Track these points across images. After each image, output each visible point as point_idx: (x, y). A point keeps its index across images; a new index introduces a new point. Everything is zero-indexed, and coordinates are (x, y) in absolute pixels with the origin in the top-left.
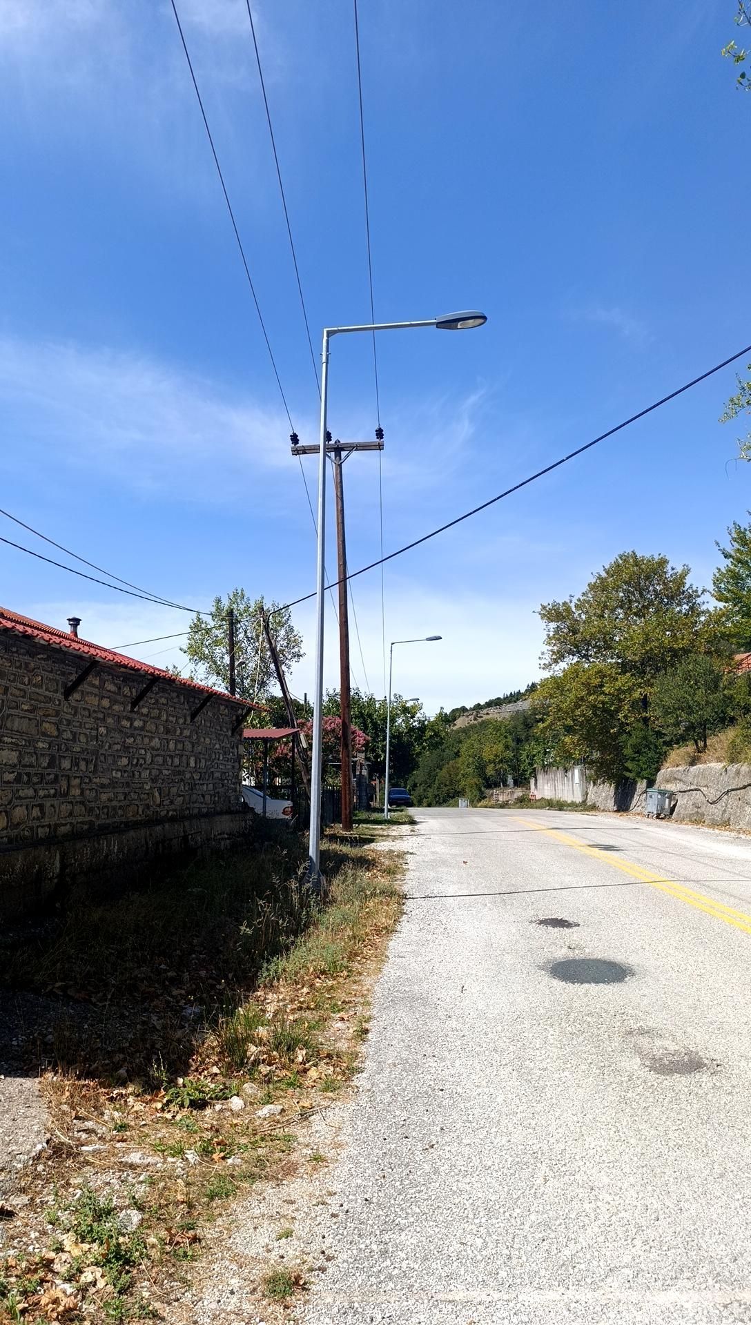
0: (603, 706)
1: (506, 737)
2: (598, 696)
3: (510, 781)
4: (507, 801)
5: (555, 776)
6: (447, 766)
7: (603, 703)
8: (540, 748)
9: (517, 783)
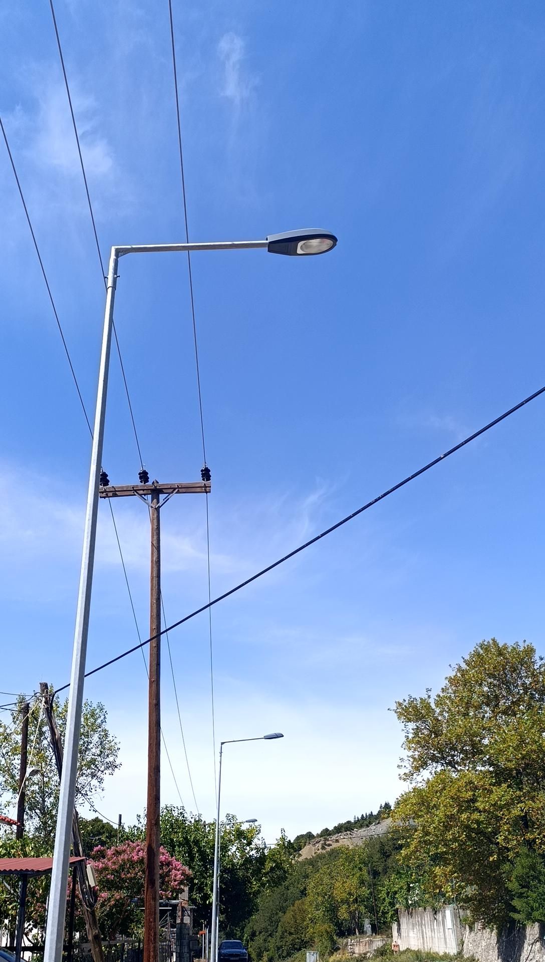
0: (478, 826)
1: (360, 869)
2: (471, 813)
3: (367, 927)
4: (365, 954)
5: (421, 919)
6: (292, 908)
7: (478, 822)
8: (403, 883)
9: (375, 930)
